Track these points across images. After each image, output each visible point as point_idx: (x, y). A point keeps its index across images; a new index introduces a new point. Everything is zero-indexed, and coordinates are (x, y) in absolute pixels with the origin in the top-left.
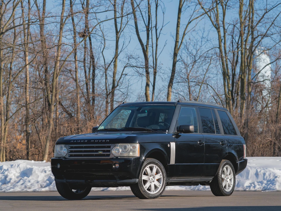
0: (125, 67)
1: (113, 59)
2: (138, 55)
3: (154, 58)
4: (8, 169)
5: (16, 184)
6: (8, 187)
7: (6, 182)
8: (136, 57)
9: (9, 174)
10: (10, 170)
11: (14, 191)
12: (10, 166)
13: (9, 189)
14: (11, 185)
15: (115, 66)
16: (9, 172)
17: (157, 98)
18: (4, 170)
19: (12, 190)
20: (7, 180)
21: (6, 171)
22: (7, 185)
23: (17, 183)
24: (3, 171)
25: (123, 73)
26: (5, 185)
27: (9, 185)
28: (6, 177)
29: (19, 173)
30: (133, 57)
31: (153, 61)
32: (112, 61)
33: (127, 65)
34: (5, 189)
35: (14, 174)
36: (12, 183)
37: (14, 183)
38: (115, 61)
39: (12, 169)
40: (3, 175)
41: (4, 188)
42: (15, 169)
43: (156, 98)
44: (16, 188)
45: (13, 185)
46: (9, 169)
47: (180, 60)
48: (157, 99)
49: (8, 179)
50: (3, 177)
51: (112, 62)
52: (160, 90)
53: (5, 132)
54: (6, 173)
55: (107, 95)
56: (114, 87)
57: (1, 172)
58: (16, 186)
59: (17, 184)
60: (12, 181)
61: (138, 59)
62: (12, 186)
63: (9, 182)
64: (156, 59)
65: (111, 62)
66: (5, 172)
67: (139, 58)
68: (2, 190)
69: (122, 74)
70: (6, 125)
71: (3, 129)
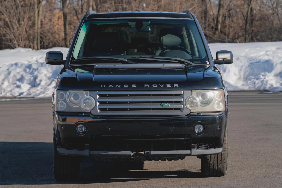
4: (37, 69)
5: (47, 87)
6: (37, 91)
7: (36, 84)
9: (38, 75)
10: (41, 70)
11: (44, 97)
12: (40, 65)
13: (39, 94)
14: (42, 88)
16: (39, 72)
18: (34, 69)
19: (42, 96)
20: (37, 83)
21: (35, 71)
22: (37, 88)
23: (49, 85)
24: (32, 70)
26: (34, 88)
27: (39, 88)
28: (36, 78)
29: (51, 72)
34: (34, 94)
35: (45, 74)
36: (43, 86)
37: (45, 86)
39: (43, 68)
40: (32, 76)
41: (33, 92)
42: (46, 68)
44: (47, 93)
45: (44, 88)
46: (39, 68)
49: (38, 81)
50: (32, 78)
54: (36, 73)
57: (30, 72)
58: (47, 90)
59: (49, 87)
60: (43, 83)
62: (42, 90)
63: (39, 84)
66: (34, 73)
68: (30, 95)
70: (40, 8)
71: (36, 12)
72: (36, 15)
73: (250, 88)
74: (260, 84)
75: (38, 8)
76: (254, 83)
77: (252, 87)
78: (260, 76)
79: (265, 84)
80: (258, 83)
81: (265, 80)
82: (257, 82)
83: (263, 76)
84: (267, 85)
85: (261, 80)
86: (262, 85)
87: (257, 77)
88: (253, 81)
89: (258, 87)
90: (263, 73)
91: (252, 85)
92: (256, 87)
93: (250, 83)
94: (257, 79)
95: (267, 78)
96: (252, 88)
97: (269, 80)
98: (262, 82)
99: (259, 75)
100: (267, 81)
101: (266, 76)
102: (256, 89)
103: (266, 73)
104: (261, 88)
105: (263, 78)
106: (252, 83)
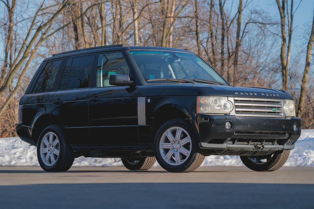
0: (247, 24)
2: (263, 11)
8: (260, 12)
33: (249, 22)
38: (238, 17)
51: (235, 18)
73: (291, 164)
74: (302, 161)
76: (297, 160)
77: (293, 163)
79: (306, 161)
82: (299, 159)
83: (306, 153)
84: (308, 162)
85: (304, 157)
86: (304, 161)
87: (300, 154)
88: (295, 158)
89: (300, 164)
90: (307, 151)
91: (294, 162)
92: (298, 164)
93: (291, 160)
94: (300, 156)
95: (309, 155)
98: (304, 158)
99: (302, 152)
100: (310, 158)
101: (309, 153)
102: (298, 165)
103: (309, 150)
104: (302, 165)
105: (306, 155)
106: (294, 159)
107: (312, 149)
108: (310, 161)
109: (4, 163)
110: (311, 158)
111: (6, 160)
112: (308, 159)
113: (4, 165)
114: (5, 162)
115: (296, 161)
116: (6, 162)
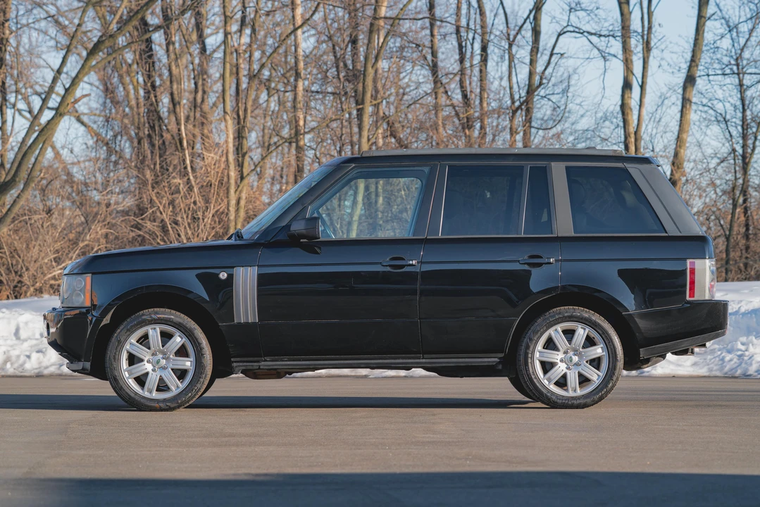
0: (560, 35)
1: (531, 12)
2: (596, 3)
3: (645, 10)
8: (590, 8)
15: (536, 32)
17: (652, 119)
25: (555, 51)
30: (583, 6)
31: (642, 18)
32: (528, 17)
33: (565, 30)
38: (535, 18)
43: (650, 119)
47: (715, 17)
48: (654, 121)
51: (528, 21)
52: (663, 98)
53: (237, 210)
55: (514, 112)
56: (531, 90)
61: (596, 12)
64: (650, 14)
65: (523, 21)
67: (597, 9)
69: (552, 55)
70: (241, 192)
71: (233, 202)
72: (232, 209)
73: (711, 370)
74: (735, 363)
75: (238, 193)
76: (723, 359)
77: (715, 368)
78: (737, 344)
79: (746, 363)
80: (731, 360)
81: (747, 353)
82: (727, 358)
83: (743, 344)
84: (751, 364)
85: (740, 353)
86: (740, 364)
89: (732, 370)
90: (744, 339)
91: (716, 365)
92: (726, 369)
93: (711, 360)
94: (729, 352)
95: (751, 349)
96: (716, 370)
97: (756, 354)
98: (740, 356)
100: (753, 356)
101: (751, 345)
102: (726, 373)
103: (750, 338)
104: (737, 371)
105: (743, 348)
106: (717, 359)
107: (754, 333)
108: (754, 362)
109: (47, 368)
110: (755, 356)
111: (49, 360)
112: (751, 358)
113: (46, 372)
114: (48, 364)
115: (720, 362)
116: (51, 365)
